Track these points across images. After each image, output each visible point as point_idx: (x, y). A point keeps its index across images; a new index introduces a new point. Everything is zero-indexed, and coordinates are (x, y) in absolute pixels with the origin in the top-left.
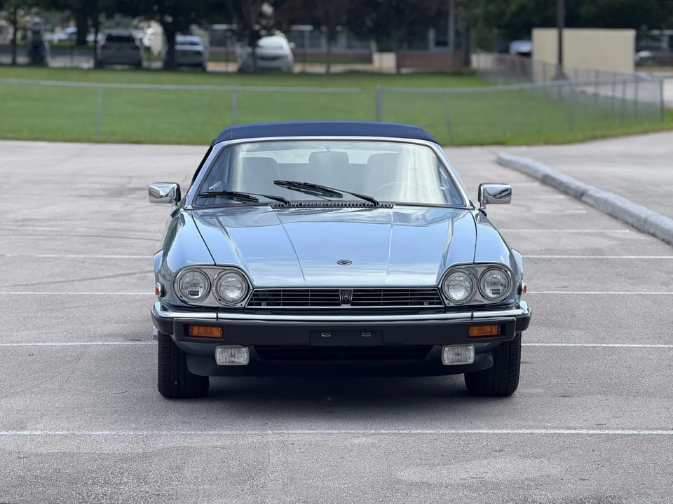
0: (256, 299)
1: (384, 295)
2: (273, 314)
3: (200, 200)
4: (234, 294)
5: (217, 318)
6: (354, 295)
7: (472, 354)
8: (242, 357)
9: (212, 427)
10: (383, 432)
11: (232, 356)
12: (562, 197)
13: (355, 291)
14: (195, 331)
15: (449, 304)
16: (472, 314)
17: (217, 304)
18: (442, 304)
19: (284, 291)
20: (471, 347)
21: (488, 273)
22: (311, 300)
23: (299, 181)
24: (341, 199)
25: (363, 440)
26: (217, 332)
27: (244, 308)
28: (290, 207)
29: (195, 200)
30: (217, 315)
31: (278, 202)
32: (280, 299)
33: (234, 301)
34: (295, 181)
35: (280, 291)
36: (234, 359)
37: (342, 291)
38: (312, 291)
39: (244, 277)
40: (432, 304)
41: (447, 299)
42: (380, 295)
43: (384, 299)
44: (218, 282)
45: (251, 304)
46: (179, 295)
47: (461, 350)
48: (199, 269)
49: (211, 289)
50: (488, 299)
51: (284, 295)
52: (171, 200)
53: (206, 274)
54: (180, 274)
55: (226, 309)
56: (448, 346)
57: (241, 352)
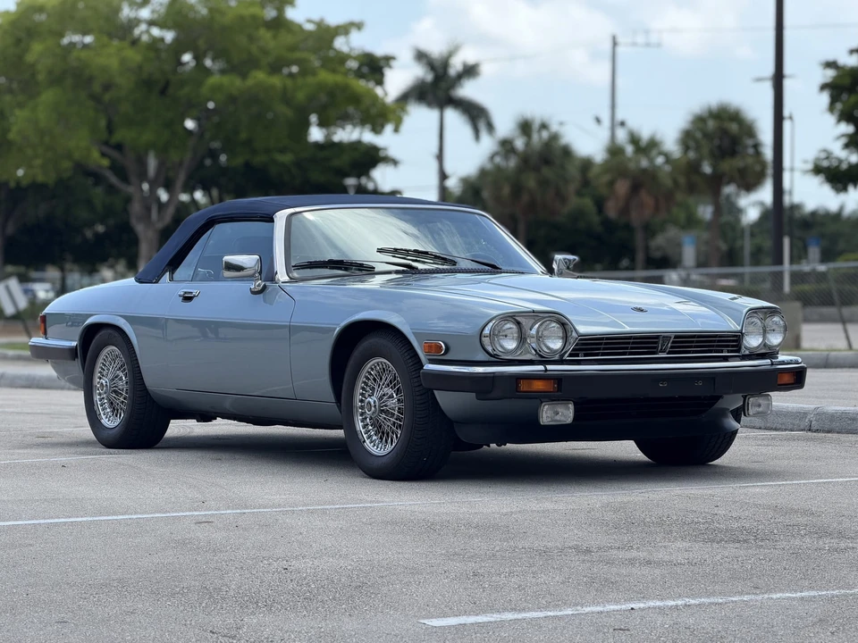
1: (696, 341)
4: (556, 345)
5: (546, 370)
8: (567, 414)
11: (557, 414)
13: (676, 337)
15: (745, 351)
16: (771, 361)
18: (738, 351)
19: (607, 339)
21: (770, 318)
22: (631, 348)
23: (408, 248)
24: (454, 266)
27: (563, 360)
29: (289, 272)
30: (545, 368)
32: (599, 349)
33: (554, 352)
35: (602, 339)
36: (558, 418)
37: (662, 337)
38: (635, 338)
39: (564, 324)
40: (731, 352)
41: (744, 346)
43: (695, 347)
44: (538, 332)
45: (570, 355)
46: (490, 349)
47: (761, 401)
48: (513, 317)
49: (526, 339)
50: (770, 347)
51: (606, 344)
52: (255, 273)
53: (518, 323)
54: (491, 324)
55: (544, 362)
56: (752, 396)
57: (568, 409)
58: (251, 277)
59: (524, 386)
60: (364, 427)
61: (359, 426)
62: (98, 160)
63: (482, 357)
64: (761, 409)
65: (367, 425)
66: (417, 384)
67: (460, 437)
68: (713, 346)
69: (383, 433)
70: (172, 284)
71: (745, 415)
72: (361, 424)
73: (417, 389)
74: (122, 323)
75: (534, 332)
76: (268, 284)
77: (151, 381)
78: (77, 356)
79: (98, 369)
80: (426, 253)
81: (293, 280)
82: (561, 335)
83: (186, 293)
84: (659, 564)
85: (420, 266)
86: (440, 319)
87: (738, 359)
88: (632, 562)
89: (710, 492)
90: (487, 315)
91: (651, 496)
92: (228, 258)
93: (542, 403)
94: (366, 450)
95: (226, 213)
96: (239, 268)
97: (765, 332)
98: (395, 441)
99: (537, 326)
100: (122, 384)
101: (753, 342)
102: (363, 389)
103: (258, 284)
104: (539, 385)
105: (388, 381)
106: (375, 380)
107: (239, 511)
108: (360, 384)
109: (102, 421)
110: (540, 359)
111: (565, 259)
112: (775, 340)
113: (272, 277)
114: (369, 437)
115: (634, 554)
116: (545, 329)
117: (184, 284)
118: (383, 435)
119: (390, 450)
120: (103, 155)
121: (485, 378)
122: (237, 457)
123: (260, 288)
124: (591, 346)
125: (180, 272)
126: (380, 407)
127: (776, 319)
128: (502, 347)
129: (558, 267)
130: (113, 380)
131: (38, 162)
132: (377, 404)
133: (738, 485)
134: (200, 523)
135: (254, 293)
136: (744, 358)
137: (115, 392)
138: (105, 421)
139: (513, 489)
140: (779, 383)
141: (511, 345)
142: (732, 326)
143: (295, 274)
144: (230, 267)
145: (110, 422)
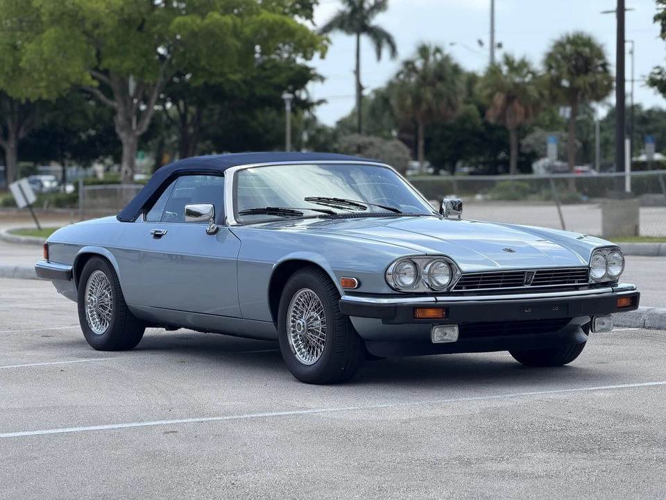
1: (554, 275)
4: (444, 280)
5: (437, 301)
6: (535, 276)
8: (453, 335)
11: (445, 334)
13: (538, 272)
15: (591, 281)
16: (613, 289)
18: (587, 282)
19: (484, 275)
21: (611, 255)
22: (503, 282)
23: (329, 197)
24: (365, 211)
27: (450, 292)
29: (236, 217)
30: (436, 299)
32: (478, 283)
33: (443, 286)
34: (326, 197)
35: (480, 275)
36: (447, 338)
38: (506, 274)
39: (450, 265)
40: (581, 282)
41: (591, 277)
42: (551, 275)
43: (553, 279)
44: (430, 270)
45: (455, 288)
46: (392, 284)
47: (605, 320)
48: (410, 259)
49: (420, 277)
50: (611, 277)
51: (483, 279)
52: (210, 219)
53: (415, 264)
54: (394, 265)
55: (435, 294)
56: (597, 317)
57: (454, 331)
58: (207, 221)
59: (419, 314)
60: (295, 342)
61: (292, 341)
62: (89, 81)
63: (386, 290)
64: (604, 327)
65: (298, 340)
66: (336, 310)
67: (369, 351)
68: (566, 278)
69: (310, 347)
70: (145, 223)
71: (592, 332)
72: (293, 340)
73: (337, 314)
74: (107, 253)
75: (427, 270)
76: (220, 226)
77: (130, 299)
78: (72, 277)
79: (88, 288)
80: (343, 201)
81: (240, 224)
82: (448, 272)
83: (156, 231)
84: (524, 476)
85: (338, 211)
86: (353, 259)
87: (586, 287)
88: (502, 474)
89: (565, 396)
90: (389, 257)
91: (520, 401)
92: (188, 207)
93: (433, 326)
94: (297, 360)
95: (186, 168)
96: (197, 214)
97: (607, 265)
98: (320, 354)
99: (429, 265)
100: (108, 299)
101: (598, 273)
102: (294, 312)
103: (212, 226)
104: (431, 313)
105: (314, 306)
106: (303, 305)
107: (198, 420)
108: (292, 309)
109: (92, 329)
110: (432, 291)
111: (452, 202)
112: (615, 271)
113: (223, 221)
114: (300, 350)
115: (504, 466)
116: (435, 269)
117: (154, 224)
118: (310, 348)
119: (315, 361)
120: (94, 78)
121: (389, 307)
122: (197, 359)
123: (214, 230)
124: (472, 281)
125: (152, 214)
126: (307, 327)
127: (616, 255)
128: (402, 283)
129: (446, 207)
130: (100, 297)
131: (43, 84)
132: (305, 324)
133: (587, 389)
134: (167, 433)
135: (209, 234)
136: (591, 286)
137: (102, 306)
138: (94, 329)
139: (411, 393)
140: (618, 306)
141: (408, 281)
142: (582, 262)
143: (241, 219)
144: (190, 213)
145: (99, 330)
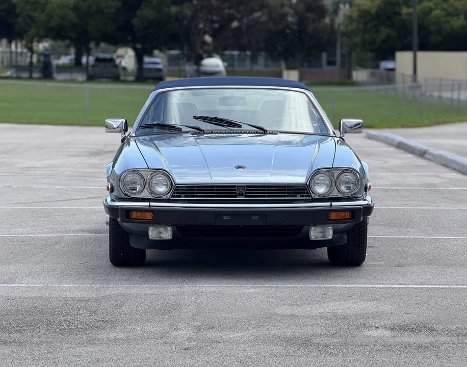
0: (177, 193)
1: (268, 190)
2: (189, 203)
3: (141, 130)
4: (161, 189)
5: (150, 206)
6: (247, 190)
7: (331, 232)
8: (167, 234)
9: (145, 283)
10: (267, 286)
11: (160, 233)
12: (410, 155)
13: (247, 187)
14: (134, 215)
15: (314, 196)
16: (331, 204)
17: (150, 197)
18: (309, 197)
19: (197, 186)
20: (330, 227)
21: (343, 175)
22: (216, 193)
23: (211, 116)
24: (241, 129)
25: (252, 290)
26: (149, 216)
27: (169, 199)
28: (204, 133)
29: (137, 130)
30: (150, 204)
31: (196, 131)
32: (194, 193)
33: (161, 194)
34: (208, 116)
35: (194, 187)
36: (162, 235)
37: (238, 187)
38: (217, 187)
40: (303, 196)
41: (313, 193)
42: (265, 190)
43: (268, 193)
47: (323, 229)
48: (137, 171)
49: (145, 185)
50: (342, 193)
51: (197, 190)
52: (121, 130)
56: (313, 226)
57: (166, 230)
63: (123, 195)
64: (322, 234)
68: (285, 193)
80: (221, 120)
81: (136, 135)
93: (149, 226)
99: (150, 177)
101: (320, 190)
110: (154, 198)
116: (154, 180)
127: (349, 175)
